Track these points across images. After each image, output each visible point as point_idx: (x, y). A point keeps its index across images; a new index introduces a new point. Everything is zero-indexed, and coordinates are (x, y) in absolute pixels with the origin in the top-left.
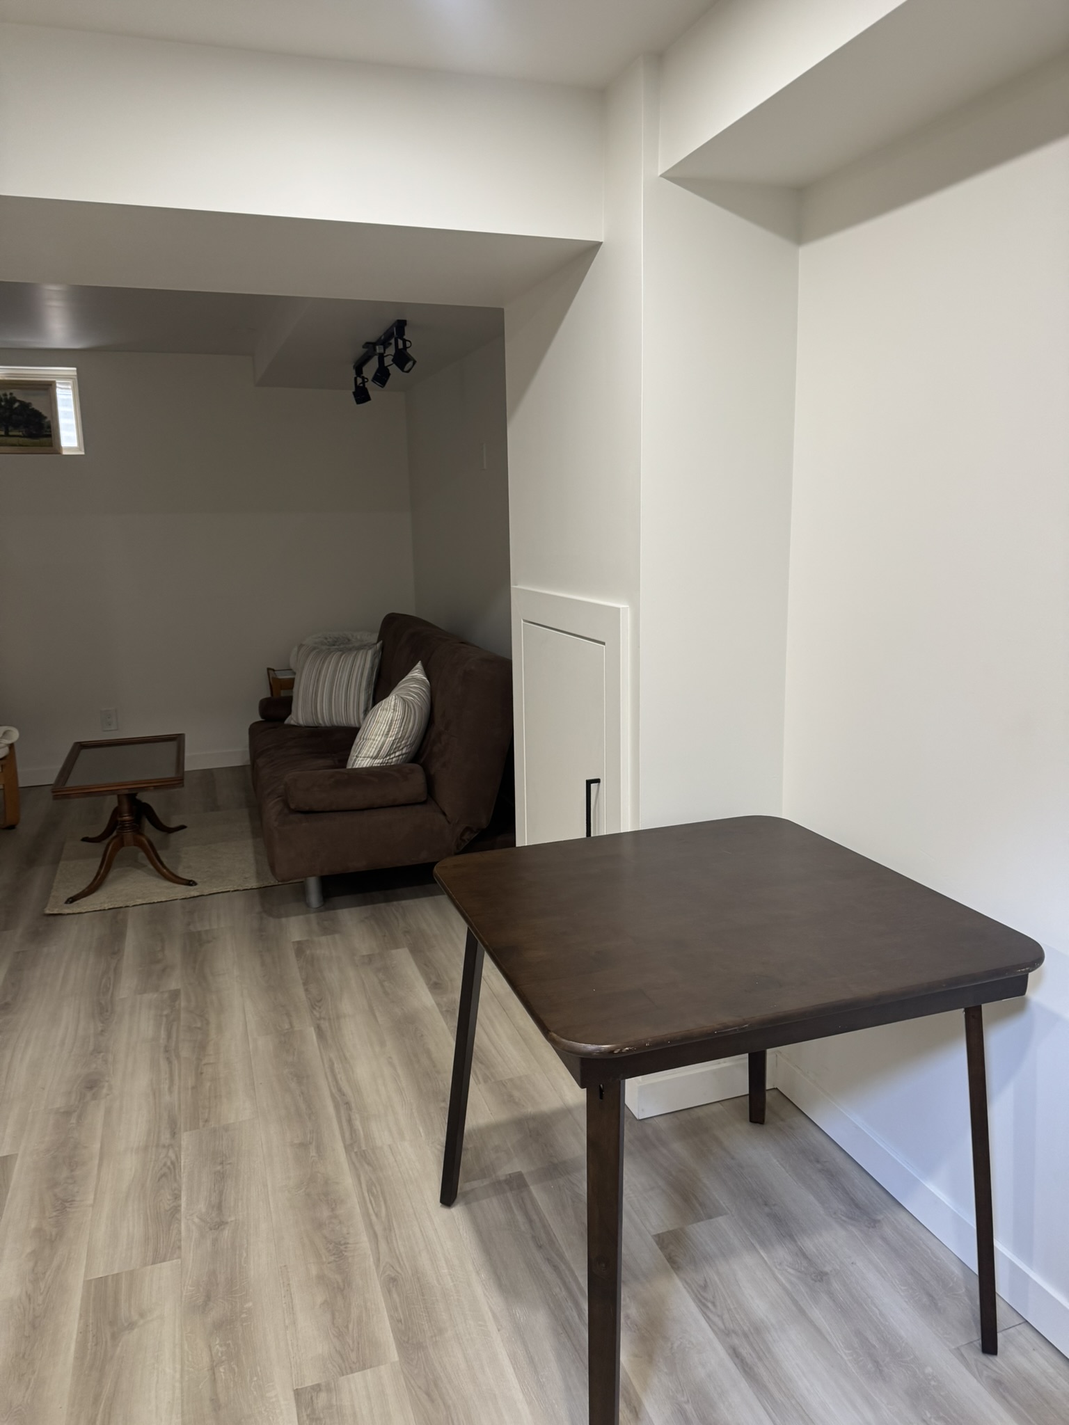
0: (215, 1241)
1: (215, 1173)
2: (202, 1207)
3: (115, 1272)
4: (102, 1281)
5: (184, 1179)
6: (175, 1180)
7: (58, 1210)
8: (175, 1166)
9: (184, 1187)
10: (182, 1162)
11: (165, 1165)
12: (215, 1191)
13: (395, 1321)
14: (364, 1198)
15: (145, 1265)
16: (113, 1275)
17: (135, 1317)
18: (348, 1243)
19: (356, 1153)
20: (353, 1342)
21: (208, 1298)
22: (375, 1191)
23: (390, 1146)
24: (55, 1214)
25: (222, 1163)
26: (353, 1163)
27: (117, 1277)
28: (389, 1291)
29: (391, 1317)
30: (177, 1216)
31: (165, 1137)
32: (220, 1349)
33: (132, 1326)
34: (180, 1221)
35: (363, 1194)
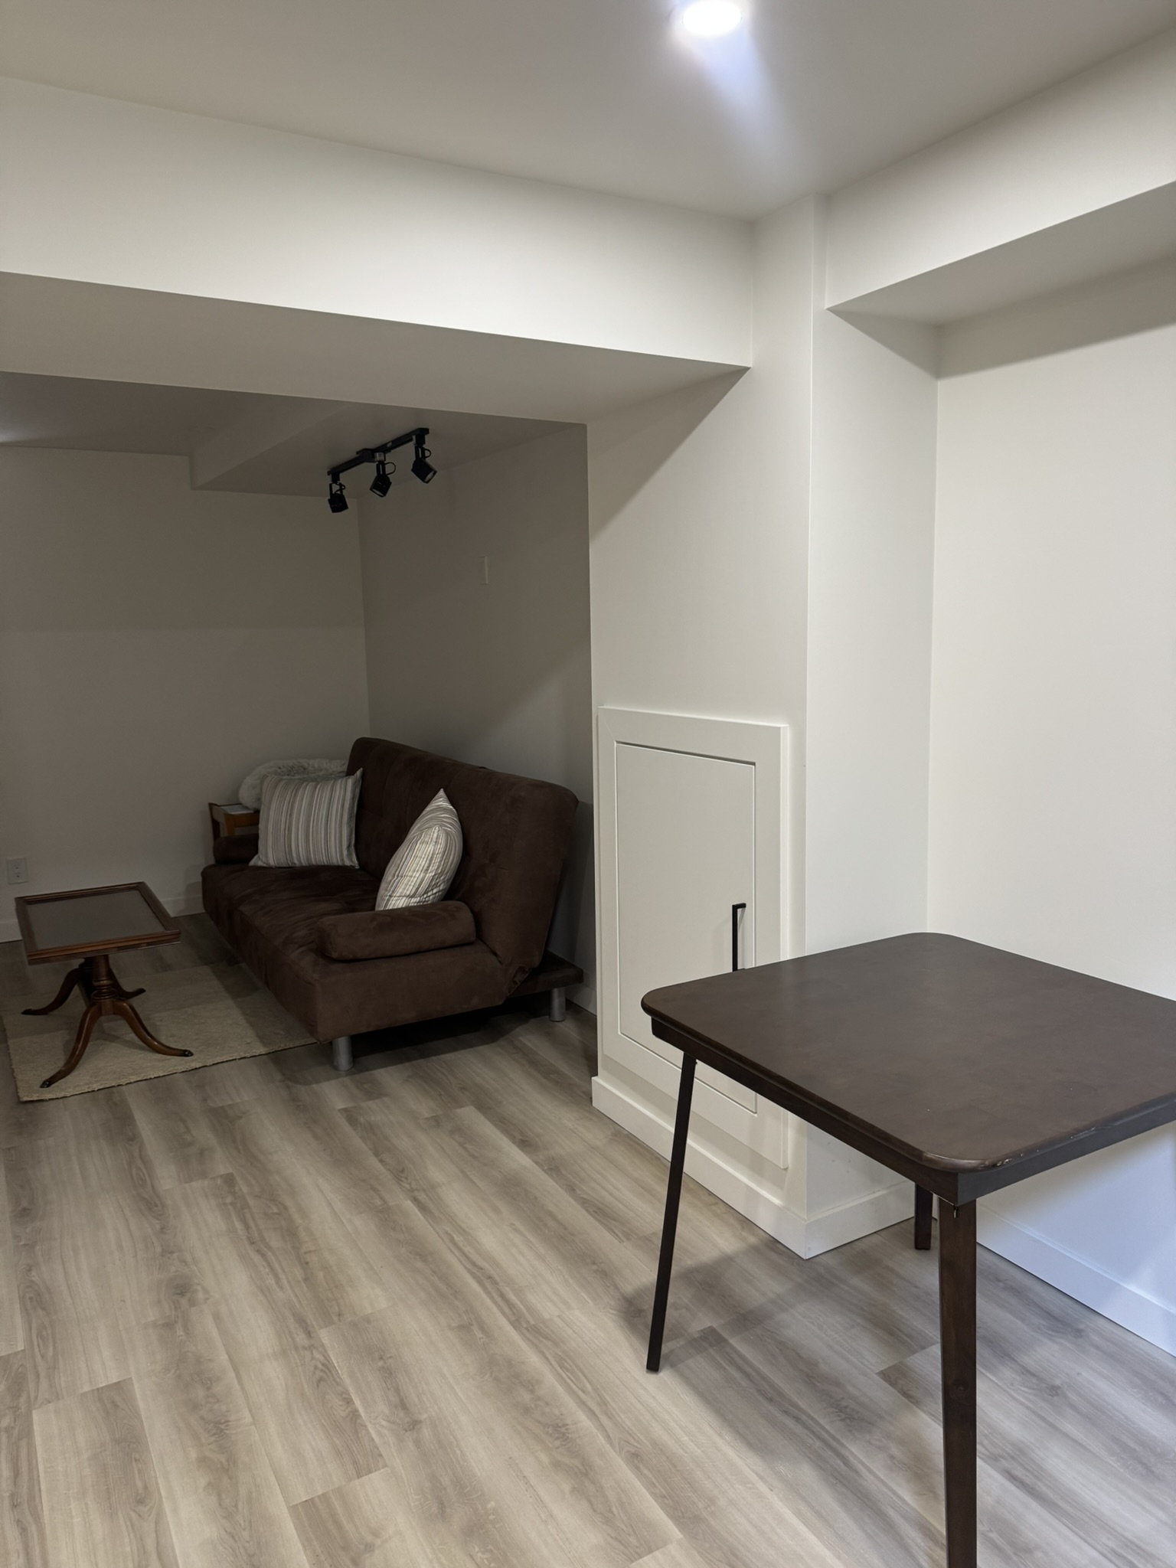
0: (418, 1443)
1: (379, 1370)
2: (382, 1408)
3: (320, 1493)
4: (309, 1504)
5: (347, 1382)
6: (337, 1384)
7: (215, 1434)
8: (327, 1367)
9: (351, 1389)
10: (334, 1362)
11: (316, 1368)
12: (389, 1389)
13: (660, 1498)
14: (561, 1376)
15: (350, 1480)
16: (318, 1496)
17: (369, 1538)
18: (567, 1425)
19: (526, 1328)
20: (626, 1526)
21: (442, 1505)
22: (568, 1366)
23: (559, 1316)
24: (213, 1439)
25: (381, 1358)
26: (528, 1339)
27: (324, 1497)
28: (637, 1468)
29: (654, 1496)
30: (359, 1421)
31: (301, 1338)
32: (484, 1556)
33: (370, 1548)
34: (366, 1426)
35: (556, 1370)
